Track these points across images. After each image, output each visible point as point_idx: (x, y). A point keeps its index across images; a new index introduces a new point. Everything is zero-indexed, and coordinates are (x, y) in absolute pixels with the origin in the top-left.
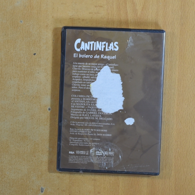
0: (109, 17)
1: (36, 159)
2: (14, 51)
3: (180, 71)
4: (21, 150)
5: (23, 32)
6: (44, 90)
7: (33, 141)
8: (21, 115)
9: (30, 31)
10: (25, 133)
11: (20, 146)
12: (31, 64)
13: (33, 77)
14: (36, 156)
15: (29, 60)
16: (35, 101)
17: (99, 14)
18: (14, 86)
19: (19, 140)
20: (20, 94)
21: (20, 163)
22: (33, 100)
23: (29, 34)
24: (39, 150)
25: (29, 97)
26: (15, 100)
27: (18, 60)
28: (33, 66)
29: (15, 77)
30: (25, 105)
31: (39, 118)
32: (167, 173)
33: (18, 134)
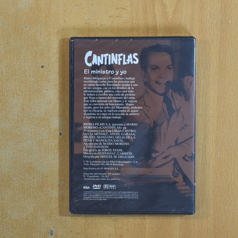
0: (134, 22)
1: (44, 195)
2: (18, 64)
3: (220, 88)
4: (26, 184)
5: (28, 40)
6: (54, 111)
7: (40, 173)
8: (26, 141)
9: (37, 39)
10: (31, 163)
11: (25, 179)
12: (38, 79)
13: (41, 95)
14: (45, 191)
15: (36, 74)
16: (43, 124)
17: (121, 18)
18: (17, 106)
19: (24, 171)
20: (24, 116)
21: (25, 200)
22: (41, 123)
23: (36, 43)
24: (48, 184)
25: (36, 119)
26: (19, 123)
27: (23, 74)
28: (40, 82)
29: (19, 95)
30: (31, 129)
31: (48, 145)
32: (205, 212)
33: (23, 164)
